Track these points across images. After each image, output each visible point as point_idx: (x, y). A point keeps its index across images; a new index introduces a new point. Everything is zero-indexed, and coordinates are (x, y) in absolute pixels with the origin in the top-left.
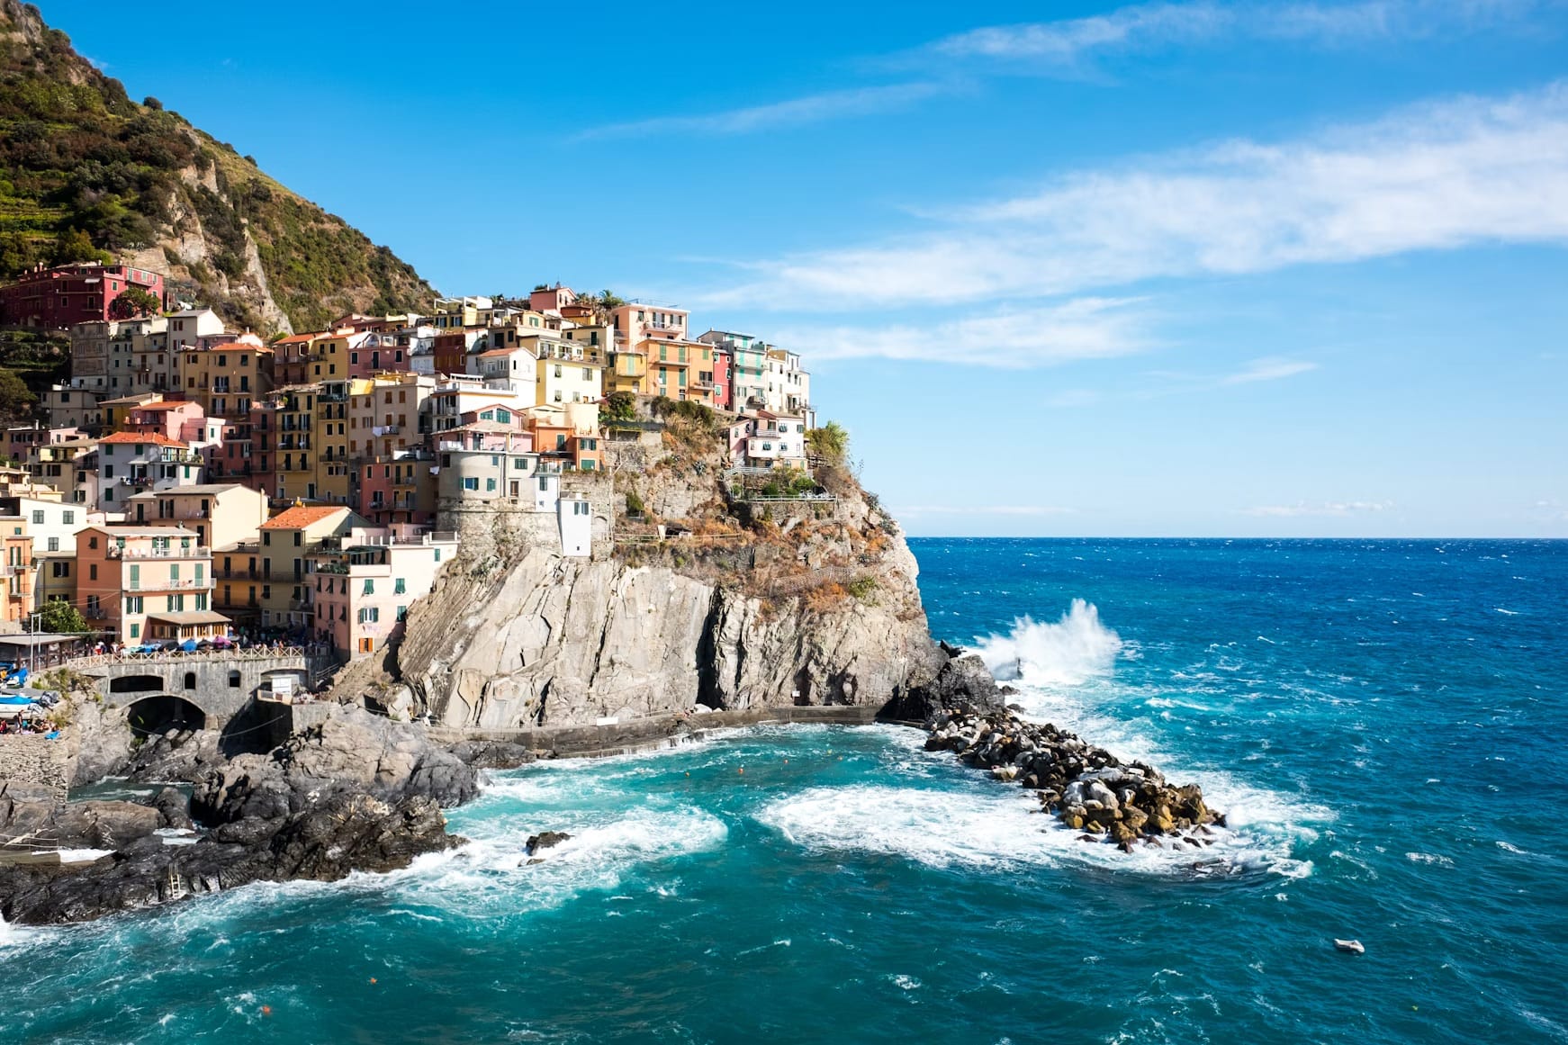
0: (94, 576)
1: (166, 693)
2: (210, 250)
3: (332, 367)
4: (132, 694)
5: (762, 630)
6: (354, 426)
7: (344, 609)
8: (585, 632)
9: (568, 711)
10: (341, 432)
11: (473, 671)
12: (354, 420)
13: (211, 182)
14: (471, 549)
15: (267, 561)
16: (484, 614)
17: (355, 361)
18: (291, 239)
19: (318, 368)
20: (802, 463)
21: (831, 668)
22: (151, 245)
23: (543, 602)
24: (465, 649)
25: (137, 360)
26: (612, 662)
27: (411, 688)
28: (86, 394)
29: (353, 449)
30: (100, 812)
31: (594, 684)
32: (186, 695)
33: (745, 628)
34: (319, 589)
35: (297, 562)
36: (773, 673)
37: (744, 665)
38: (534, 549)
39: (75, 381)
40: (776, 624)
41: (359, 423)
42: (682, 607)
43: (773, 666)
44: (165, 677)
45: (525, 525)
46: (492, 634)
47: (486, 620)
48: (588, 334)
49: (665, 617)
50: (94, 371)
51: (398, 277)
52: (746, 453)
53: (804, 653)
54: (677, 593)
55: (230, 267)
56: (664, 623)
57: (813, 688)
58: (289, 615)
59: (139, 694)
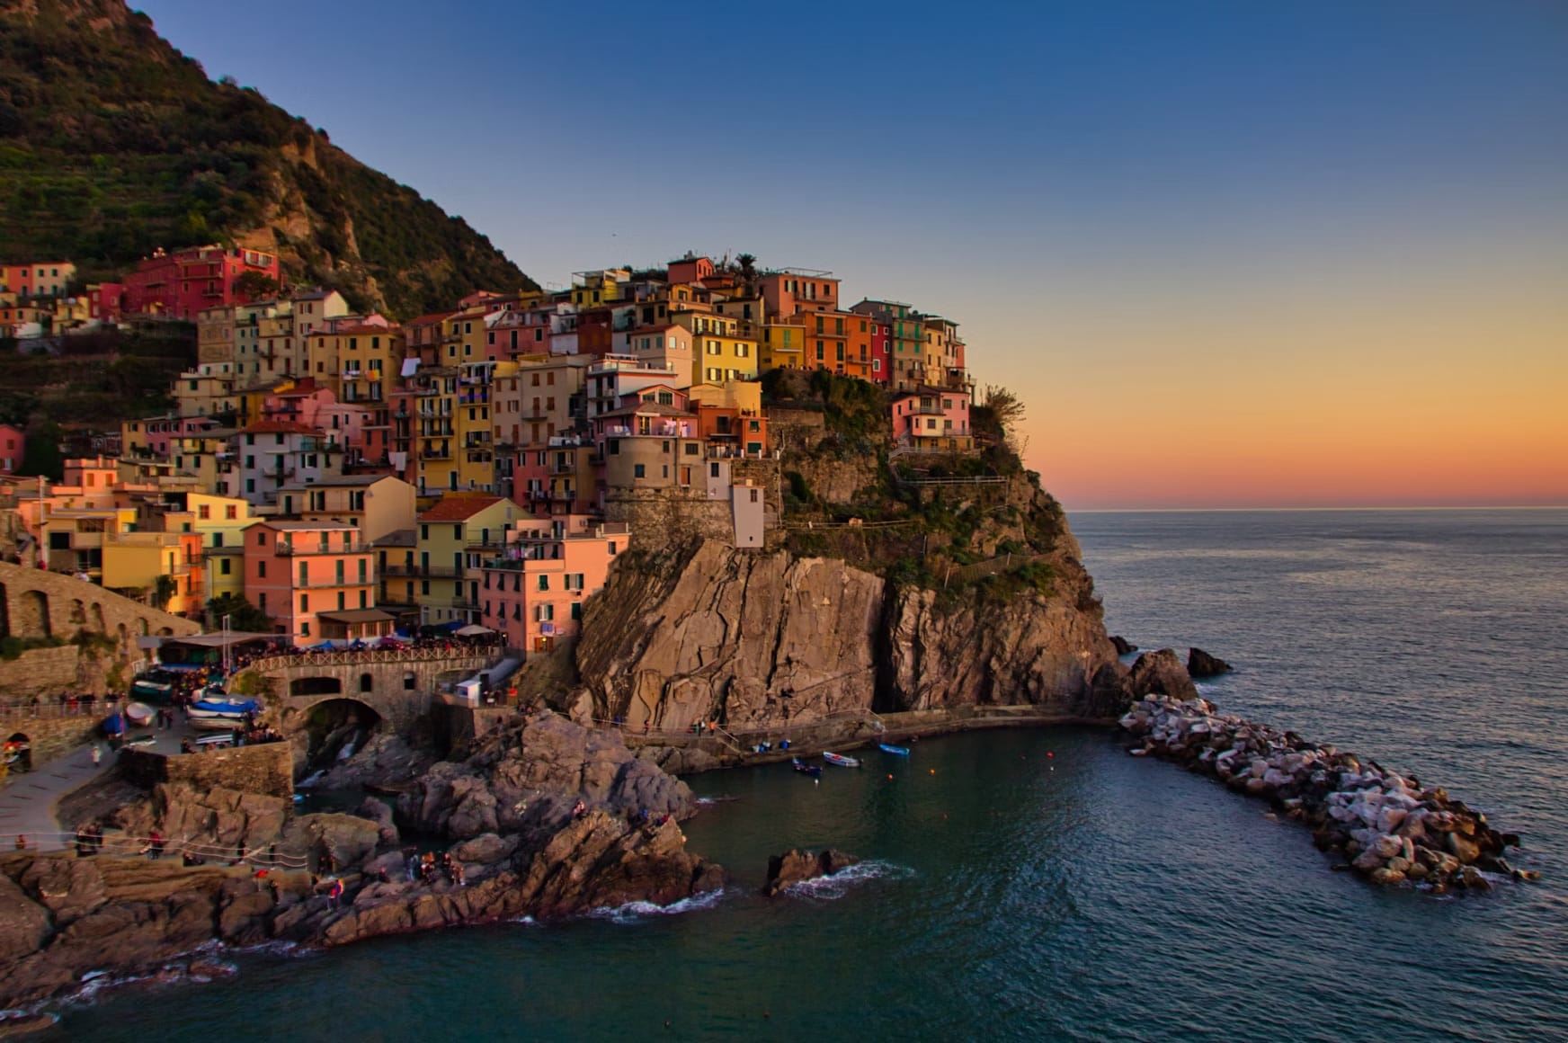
0: (263, 573)
1: (343, 695)
2: (314, 229)
3: (468, 348)
4: (311, 697)
5: (939, 626)
6: (498, 409)
7: (518, 607)
8: (761, 628)
9: (748, 714)
10: (485, 416)
11: (653, 671)
12: (498, 404)
13: (311, 160)
14: (643, 541)
15: (426, 556)
16: (661, 612)
17: (492, 341)
18: (366, 213)
19: (453, 350)
20: (969, 442)
21: (1014, 664)
22: (260, 225)
23: (718, 597)
24: (644, 648)
25: (263, 346)
26: (789, 661)
27: (591, 691)
28: (214, 382)
29: (498, 435)
30: (326, 825)
31: (773, 685)
32: (363, 697)
33: (922, 621)
34: (487, 585)
35: (458, 556)
36: (953, 670)
37: (923, 663)
38: (707, 541)
39: (202, 369)
40: (953, 618)
41: (504, 407)
42: (855, 599)
43: (953, 662)
44: (342, 679)
45: (697, 515)
46: (669, 632)
47: (663, 618)
48: (739, 307)
49: (840, 611)
50: (219, 357)
51: (473, 248)
52: (911, 431)
53: (986, 648)
54: (850, 586)
55: (330, 244)
56: (839, 618)
57: (996, 686)
58: (450, 612)
59: (318, 696)
